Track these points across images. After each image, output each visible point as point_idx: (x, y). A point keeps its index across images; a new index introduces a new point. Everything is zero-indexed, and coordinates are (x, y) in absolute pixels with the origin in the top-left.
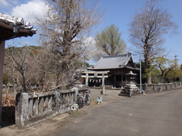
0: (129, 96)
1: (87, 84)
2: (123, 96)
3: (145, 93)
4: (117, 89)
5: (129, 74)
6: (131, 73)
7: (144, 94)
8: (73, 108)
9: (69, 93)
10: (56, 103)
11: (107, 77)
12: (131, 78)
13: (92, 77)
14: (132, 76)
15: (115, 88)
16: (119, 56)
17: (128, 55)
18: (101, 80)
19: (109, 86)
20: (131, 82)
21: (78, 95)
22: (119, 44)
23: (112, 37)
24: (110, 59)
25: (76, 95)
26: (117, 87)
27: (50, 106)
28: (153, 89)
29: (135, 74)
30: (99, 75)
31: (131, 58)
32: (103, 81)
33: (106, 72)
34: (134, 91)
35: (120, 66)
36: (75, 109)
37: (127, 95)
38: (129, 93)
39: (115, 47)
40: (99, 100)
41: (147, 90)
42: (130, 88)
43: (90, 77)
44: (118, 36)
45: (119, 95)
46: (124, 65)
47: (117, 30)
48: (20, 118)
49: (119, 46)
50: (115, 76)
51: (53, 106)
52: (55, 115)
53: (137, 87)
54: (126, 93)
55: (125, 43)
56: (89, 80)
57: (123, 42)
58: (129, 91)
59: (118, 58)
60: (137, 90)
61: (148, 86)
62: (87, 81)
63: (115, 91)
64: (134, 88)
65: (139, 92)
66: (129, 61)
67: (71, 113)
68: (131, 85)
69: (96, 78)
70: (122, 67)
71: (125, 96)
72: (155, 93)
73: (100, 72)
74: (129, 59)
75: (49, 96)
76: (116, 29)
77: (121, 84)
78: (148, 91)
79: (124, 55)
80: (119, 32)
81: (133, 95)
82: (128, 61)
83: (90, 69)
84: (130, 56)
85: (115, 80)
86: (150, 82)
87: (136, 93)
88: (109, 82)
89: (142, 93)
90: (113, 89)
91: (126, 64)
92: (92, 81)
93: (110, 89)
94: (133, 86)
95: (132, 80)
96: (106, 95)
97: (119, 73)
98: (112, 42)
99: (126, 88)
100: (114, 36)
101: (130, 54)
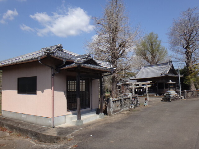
0: (170, 101)
1: (133, 93)
2: (164, 101)
3: (185, 98)
4: (160, 96)
5: (169, 82)
6: (171, 82)
7: (183, 99)
8: (131, 107)
9: (127, 99)
10: (122, 104)
11: (150, 86)
12: (171, 86)
13: (138, 87)
14: (171, 84)
15: (158, 96)
16: (159, 64)
17: (169, 63)
18: (145, 89)
19: (151, 94)
20: (171, 90)
21: (132, 100)
22: (160, 52)
23: (152, 45)
24: (151, 68)
25: (131, 100)
26: (160, 95)
27: (119, 106)
28: (193, 95)
29: (174, 83)
30: (143, 85)
31: (172, 66)
32: (147, 89)
33: (149, 82)
34: (174, 97)
35: (162, 74)
36: (132, 107)
37: (168, 101)
38: (170, 99)
39: (156, 55)
40: (145, 104)
41: (186, 96)
42: (170, 95)
43: (136, 87)
44: (158, 43)
45: (162, 101)
46: (165, 73)
47: (157, 37)
48: (110, 110)
49: (160, 54)
50: (157, 84)
51: (121, 106)
52: (122, 111)
53: (176, 94)
54: (167, 99)
55: (165, 49)
56: (135, 90)
57: (164, 49)
58: (170, 97)
59: (159, 66)
60: (177, 96)
61: (187, 92)
62: (133, 90)
63: (158, 98)
64: (174, 94)
65: (178, 98)
66: (171, 69)
67: (131, 110)
68: (171, 92)
69: (140, 88)
70: (163, 75)
71: (167, 101)
72: (194, 98)
73: (144, 83)
74: (170, 67)
75: (119, 100)
76: (155, 37)
77: (164, 91)
78: (188, 97)
79: (165, 63)
80: (158, 39)
81: (173, 100)
82: (169, 69)
83: (132, 78)
84: (171, 64)
85: (158, 88)
86: (192, 88)
87: (176, 98)
88: (151, 90)
89: (181, 98)
90: (156, 97)
91: (168, 72)
92: (138, 90)
93: (153, 97)
94: (173, 93)
95: (172, 88)
96: (150, 101)
97: (160, 81)
98: (152, 50)
99: (167, 95)
100: (154, 44)
101: (171, 62)
